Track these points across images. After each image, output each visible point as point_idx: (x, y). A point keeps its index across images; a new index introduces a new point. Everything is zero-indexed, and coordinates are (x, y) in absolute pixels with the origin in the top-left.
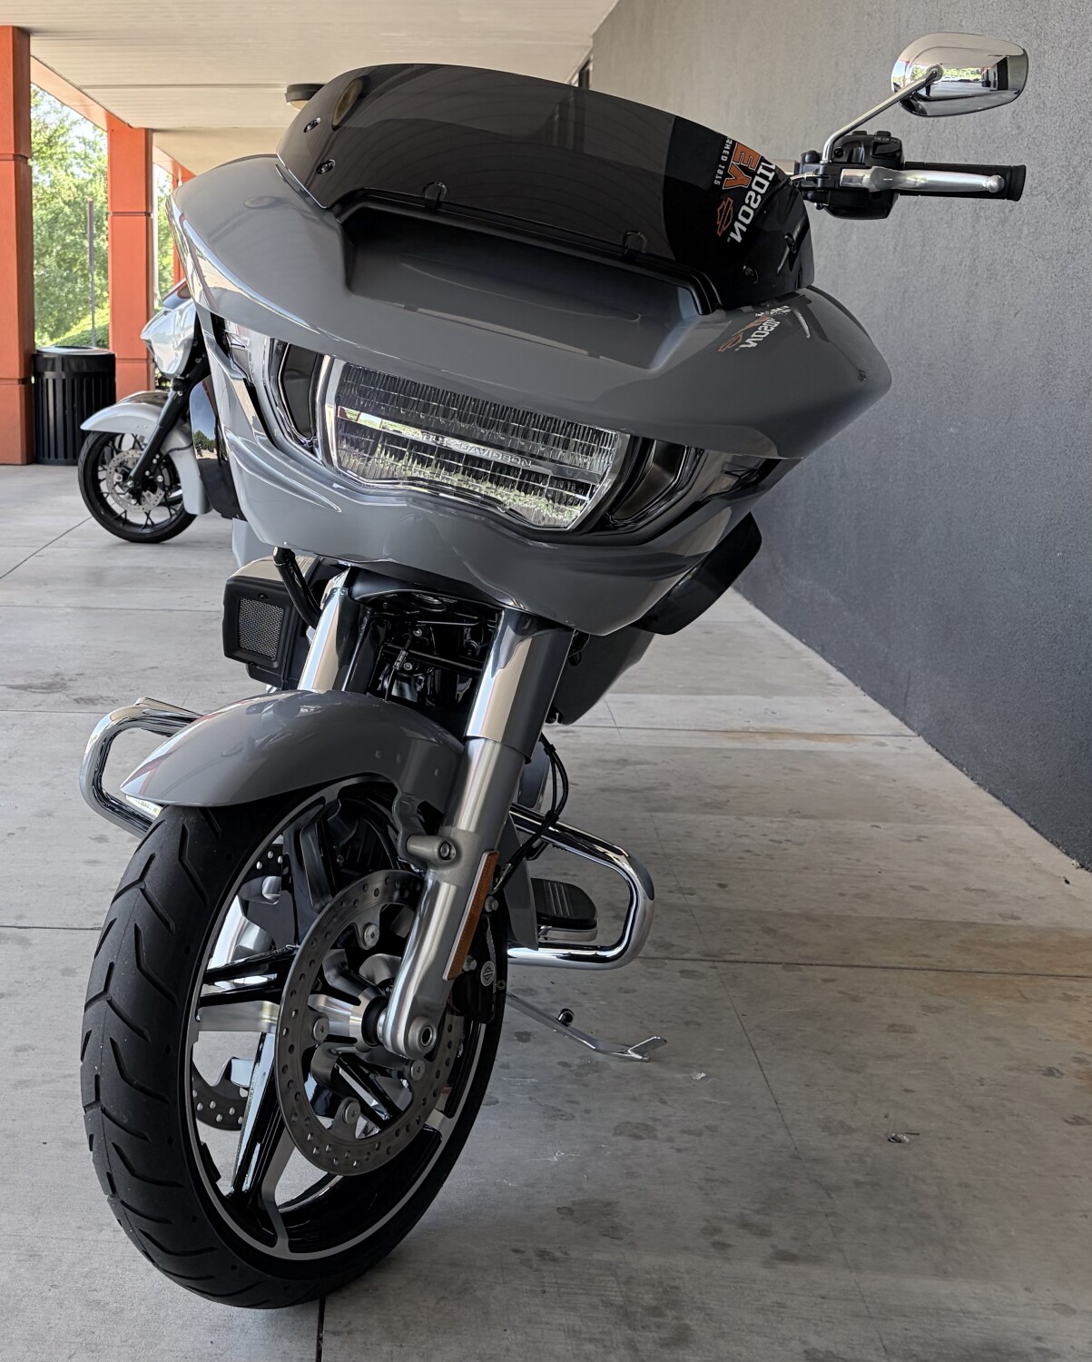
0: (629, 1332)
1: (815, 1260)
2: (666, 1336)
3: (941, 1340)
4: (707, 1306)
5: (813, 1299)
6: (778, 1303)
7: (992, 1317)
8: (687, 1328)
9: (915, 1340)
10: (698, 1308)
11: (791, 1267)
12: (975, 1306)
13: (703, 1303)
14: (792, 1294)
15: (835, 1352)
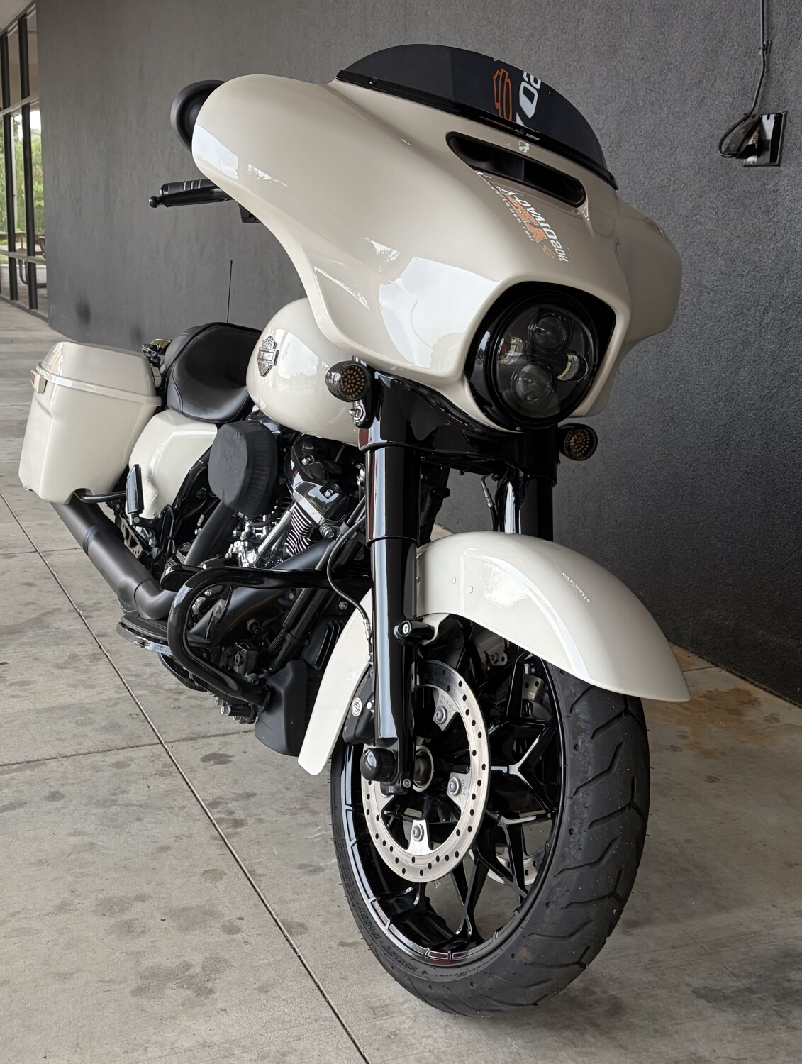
0: (583, 1013)
1: (650, 921)
2: (607, 1008)
3: (757, 958)
4: (614, 977)
5: (669, 950)
6: (653, 960)
7: (771, 932)
8: (616, 998)
9: (743, 962)
10: (611, 980)
11: (639, 931)
12: (756, 927)
13: (612, 976)
14: (655, 951)
15: (709, 986)
